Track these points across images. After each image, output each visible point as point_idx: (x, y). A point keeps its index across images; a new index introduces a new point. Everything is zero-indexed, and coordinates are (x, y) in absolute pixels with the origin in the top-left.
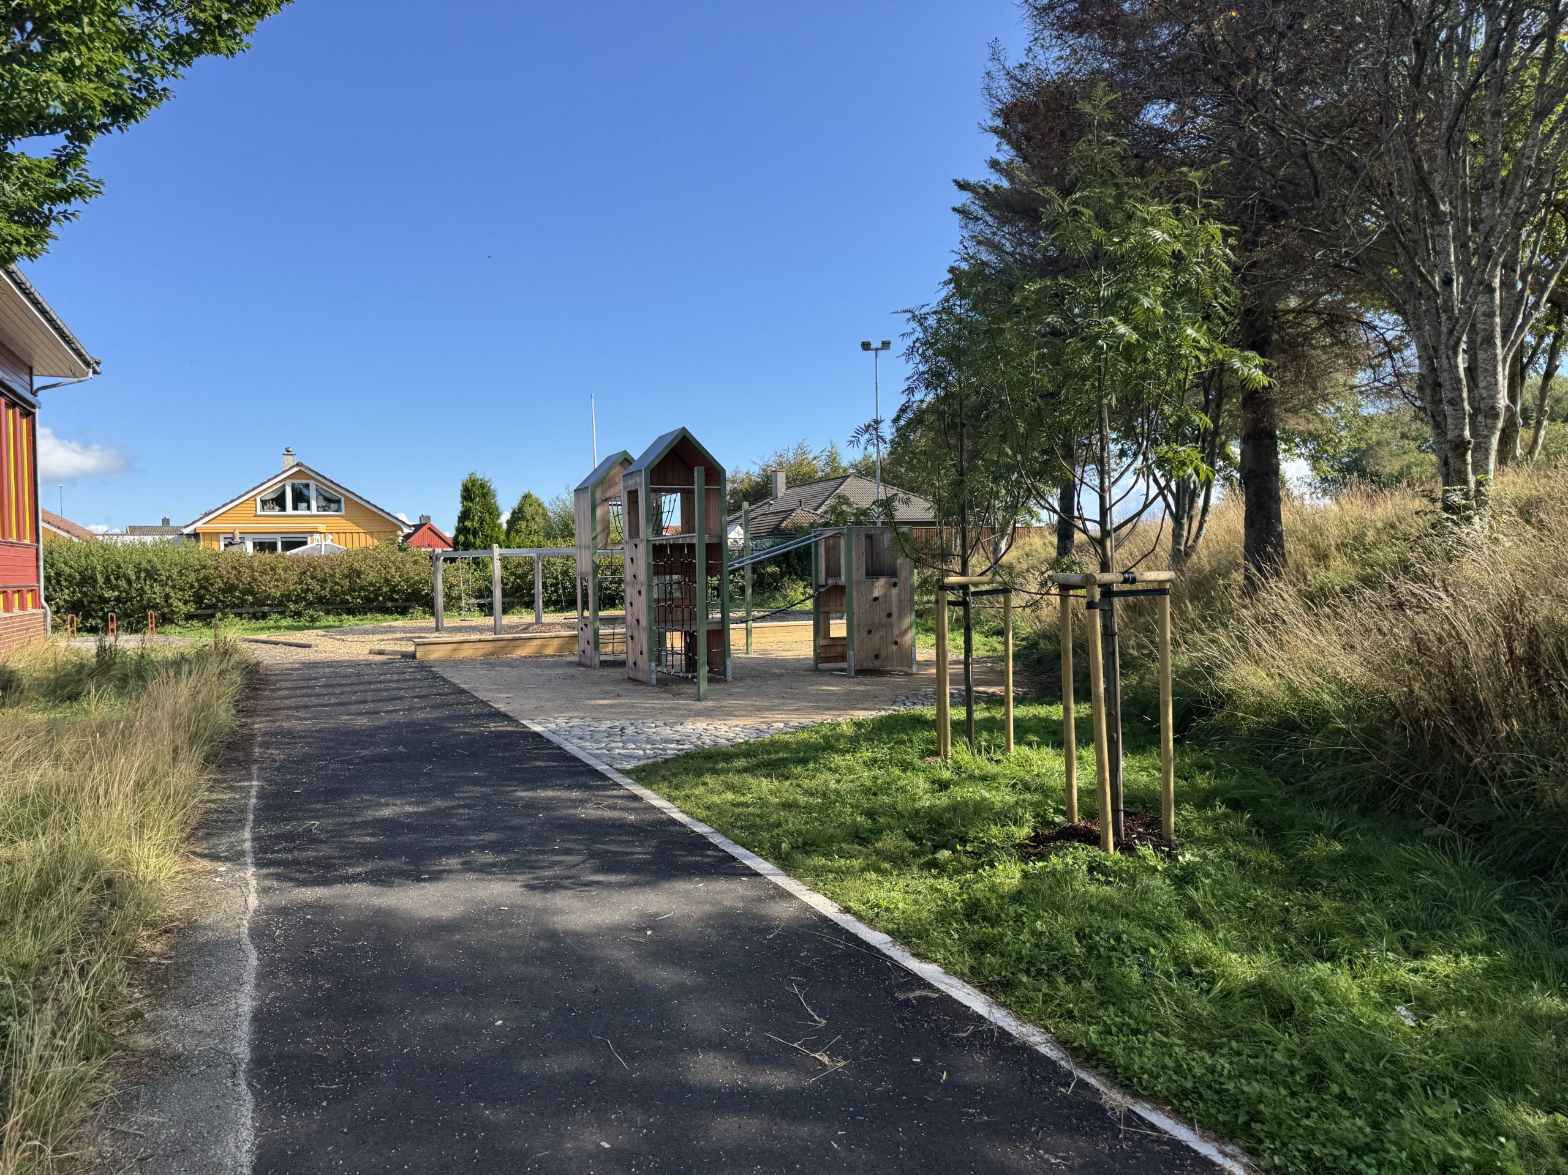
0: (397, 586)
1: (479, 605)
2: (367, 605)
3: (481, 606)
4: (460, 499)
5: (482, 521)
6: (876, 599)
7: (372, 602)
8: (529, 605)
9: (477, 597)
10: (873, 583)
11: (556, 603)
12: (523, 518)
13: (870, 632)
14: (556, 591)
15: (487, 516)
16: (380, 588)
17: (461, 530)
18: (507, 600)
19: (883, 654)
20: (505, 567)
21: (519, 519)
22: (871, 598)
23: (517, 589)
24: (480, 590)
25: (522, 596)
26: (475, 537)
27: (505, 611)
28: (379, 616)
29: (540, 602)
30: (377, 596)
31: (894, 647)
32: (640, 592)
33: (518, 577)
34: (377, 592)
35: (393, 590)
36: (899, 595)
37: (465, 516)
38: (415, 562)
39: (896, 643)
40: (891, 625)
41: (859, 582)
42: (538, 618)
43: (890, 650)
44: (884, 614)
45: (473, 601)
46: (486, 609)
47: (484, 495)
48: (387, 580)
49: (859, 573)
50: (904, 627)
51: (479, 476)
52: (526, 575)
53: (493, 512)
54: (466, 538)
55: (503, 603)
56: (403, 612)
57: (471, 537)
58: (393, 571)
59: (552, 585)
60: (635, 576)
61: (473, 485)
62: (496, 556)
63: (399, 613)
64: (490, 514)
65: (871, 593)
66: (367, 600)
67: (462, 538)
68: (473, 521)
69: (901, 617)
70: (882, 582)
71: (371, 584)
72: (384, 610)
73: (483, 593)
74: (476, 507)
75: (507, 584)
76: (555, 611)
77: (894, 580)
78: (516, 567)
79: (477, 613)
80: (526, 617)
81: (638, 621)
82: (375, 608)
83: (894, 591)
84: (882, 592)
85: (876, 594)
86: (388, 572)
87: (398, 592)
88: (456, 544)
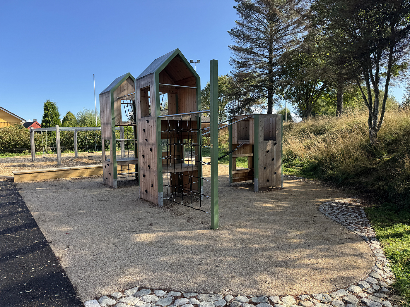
0: (17, 142)
1: (52, 149)
2: (5, 150)
3: (52, 150)
4: (44, 110)
5: (52, 118)
6: (268, 151)
7: (7, 148)
8: (72, 149)
9: (51, 146)
10: (267, 143)
11: (81, 148)
12: (68, 120)
13: (265, 168)
14: (82, 144)
15: (54, 116)
16: (10, 143)
17: (44, 121)
18: (63, 147)
19: (270, 179)
20: (62, 135)
21: (66, 120)
22: (266, 151)
23: (67, 143)
24: (52, 144)
25: (69, 146)
26: (49, 124)
27: (62, 152)
28: (11, 154)
29: (76, 147)
30: (9, 146)
31: (275, 175)
32: (151, 150)
33: (67, 139)
34: (9, 144)
35: (16, 144)
36: (277, 149)
37: (45, 116)
38: (25, 133)
39: (275, 173)
40: (273, 164)
41: (261, 143)
42: (76, 154)
43: (273, 177)
44: (271, 159)
45: (49, 148)
46: (54, 151)
47: (53, 108)
48: (13, 140)
49: (261, 138)
50: (278, 165)
51: (51, 101)
52: (70, 138)
53: (57, 115)
54: (46, 124)
55: (61, 149)
56: (21, 152)
57: (48, 124)
58: (16, 136)
59: (80, 142)
60: (146, 140)
61: (48, 105)
62: (58, 130)
63: (19, 153)
64: (56, 115)
65: (266, 148)
66: (5, 147)
67: (44, 124)
68: (49, 118)
69: (277, 160)
70: (270, 142)
71: (6, 141)
72: (13, 152)
73: (54, 144)
74: (50, 113)
75: (63, 141)
76: (82, 151)
77: (275, 142)
78: (66, 135)
79: (51, 152)
80: (71, 154)
81: (149, 166)
82: (9, 150)
83: (275, 147)
84: (270, 148)
85: (268, 149)
86: (14, 137)
87: (18, 144)
88: (42, 126)
